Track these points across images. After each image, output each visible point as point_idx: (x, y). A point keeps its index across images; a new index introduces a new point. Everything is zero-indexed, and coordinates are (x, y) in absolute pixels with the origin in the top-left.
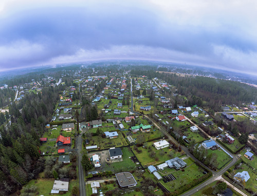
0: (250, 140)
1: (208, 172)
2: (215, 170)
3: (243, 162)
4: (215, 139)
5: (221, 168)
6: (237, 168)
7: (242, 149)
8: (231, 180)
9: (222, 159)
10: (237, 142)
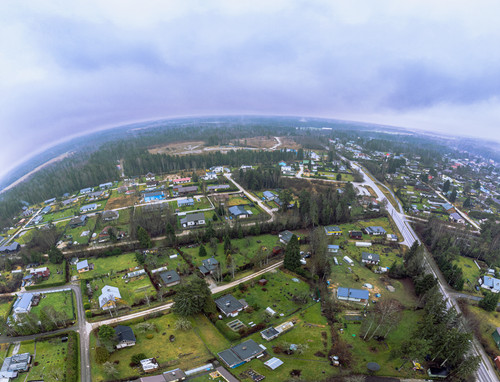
0: (63, 250)
1: (67, 335)
2: (72, 324)
3: (87, 281)
4: (23, 289)
5: (74, 315)
6: (90, 294)
7: (67, 268)
8: (105, 314)
9: (61, 304)
10: (53, 268)
